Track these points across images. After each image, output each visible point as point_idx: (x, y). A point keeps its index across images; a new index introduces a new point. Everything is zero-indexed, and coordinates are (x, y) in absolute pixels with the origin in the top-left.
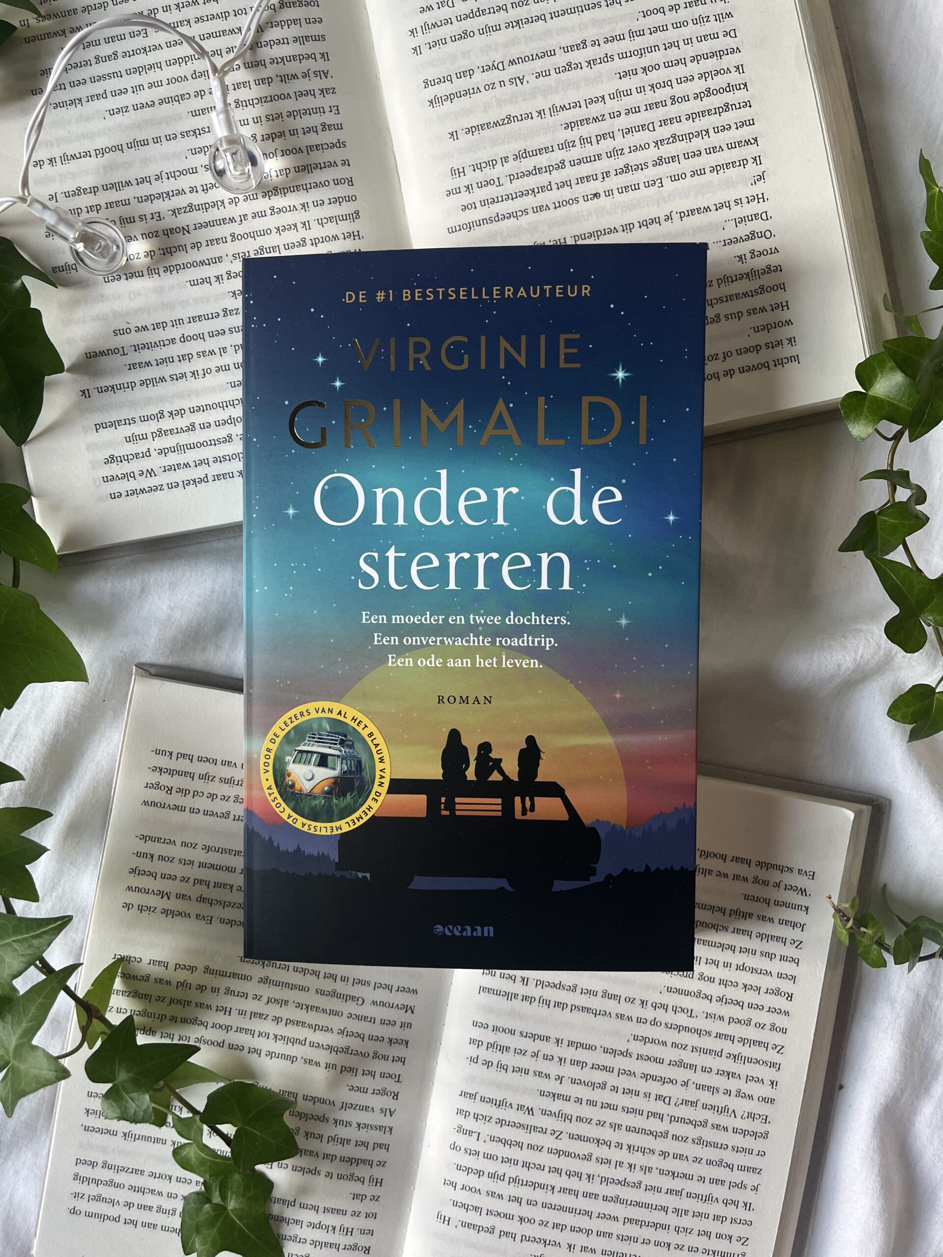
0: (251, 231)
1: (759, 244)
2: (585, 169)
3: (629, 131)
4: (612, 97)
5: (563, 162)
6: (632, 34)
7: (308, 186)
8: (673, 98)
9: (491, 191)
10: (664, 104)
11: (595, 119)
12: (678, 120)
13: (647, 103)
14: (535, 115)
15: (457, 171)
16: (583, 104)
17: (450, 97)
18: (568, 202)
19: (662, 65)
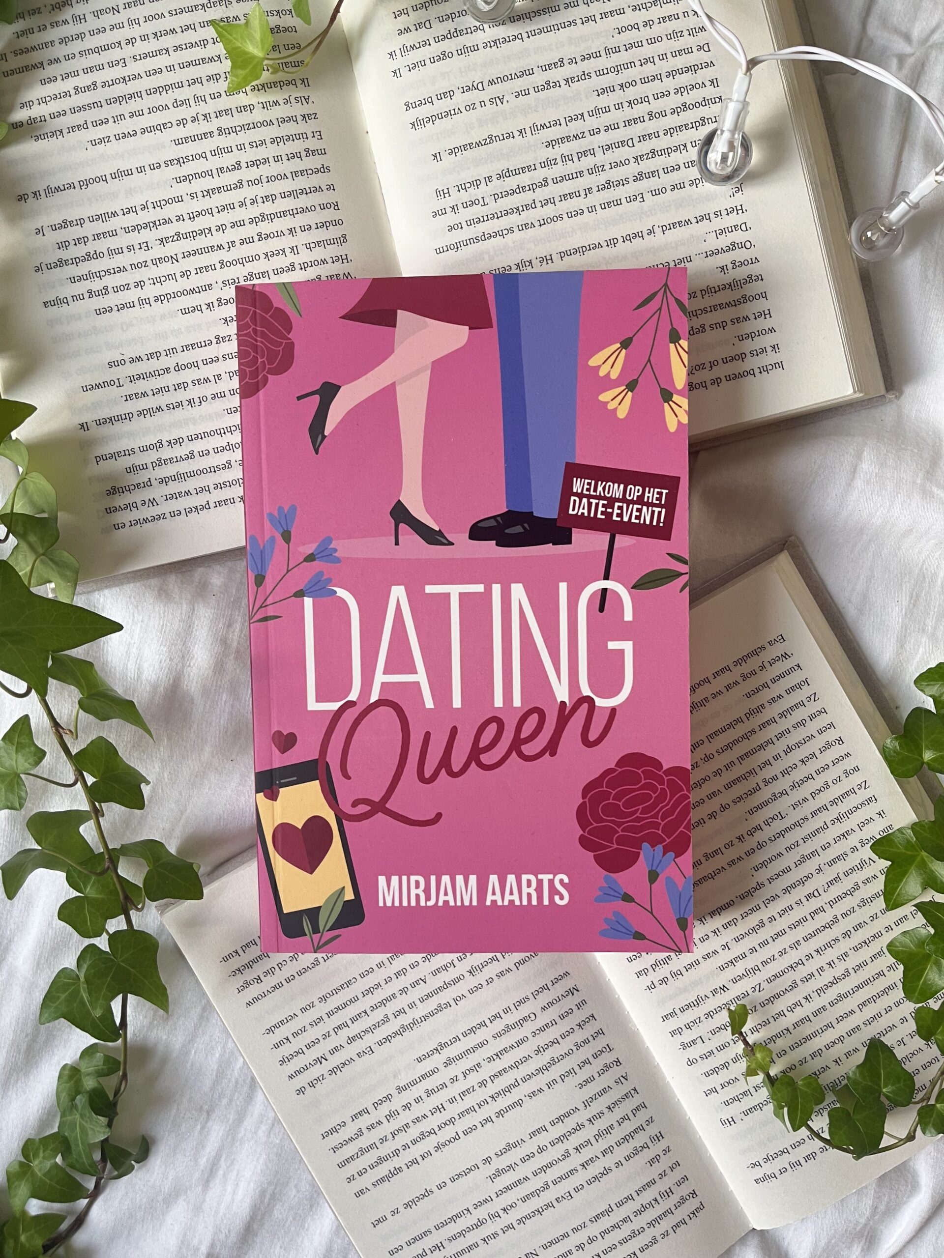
0: (240, 258)
1: (739, 255)
2: (567, 187)
3: (609, 147)
4: (591, 114)
5: (545, 180)
6: (608, 51)
7: (295, 212)
8: (650, 114)
9: (477, 211)
10: (642, 120)
11: (576, 137)
12: (657, 135)
13: (626, 119)
14: (516, 134)
15: (441, 192)
16: (563, 121)
17: (432, 119)
18: (552, 220)
19: (639, 82)
